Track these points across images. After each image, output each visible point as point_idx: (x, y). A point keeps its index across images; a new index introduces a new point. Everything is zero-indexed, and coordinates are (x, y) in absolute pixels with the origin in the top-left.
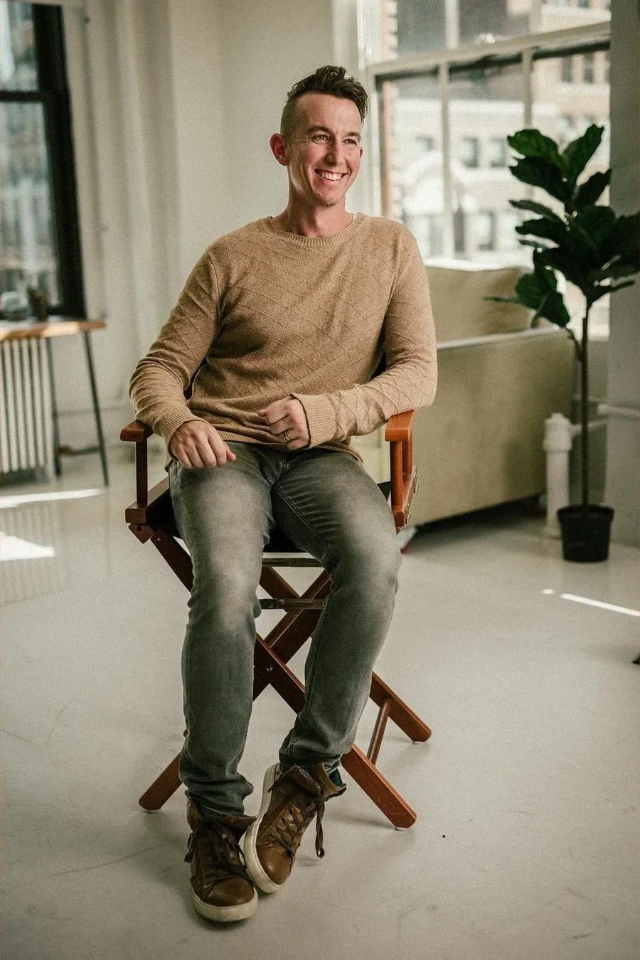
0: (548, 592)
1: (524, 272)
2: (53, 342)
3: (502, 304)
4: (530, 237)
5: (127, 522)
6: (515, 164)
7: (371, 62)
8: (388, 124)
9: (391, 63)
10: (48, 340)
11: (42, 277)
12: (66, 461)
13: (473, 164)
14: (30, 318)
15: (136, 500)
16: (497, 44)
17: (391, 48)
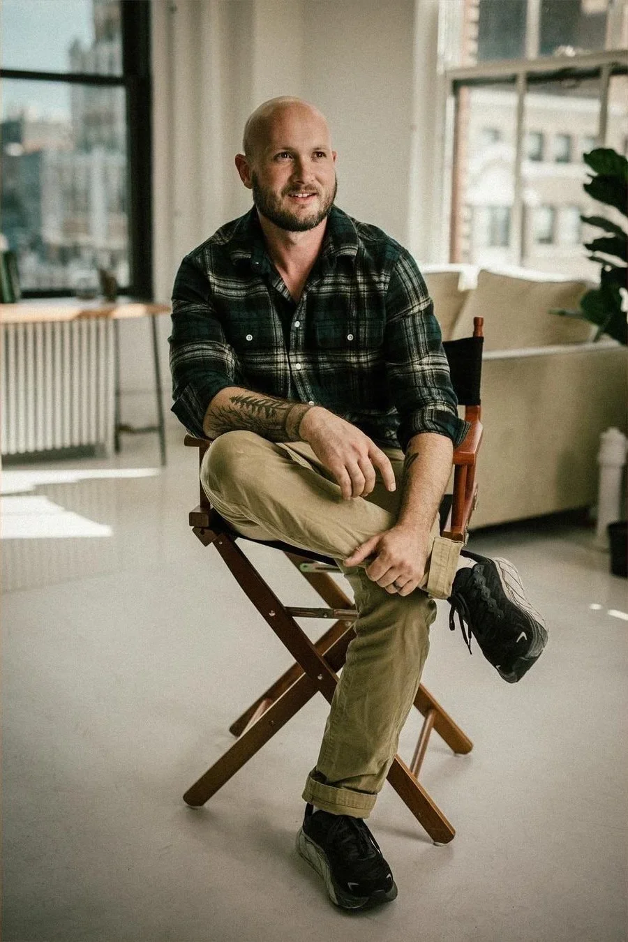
0: (596, 607)
1: (589, 287)
2: (121, 325)
3: (564, 319)
4: (599, 254)
5: (191, 525)
6: (589, 181)
7: (450, 66)
8: (462, 127)
9: (470, 69)
10: (116, 321)
11: (112, 253)
12: (125, 439)
13: (537, 158)
14: (100, 297)
15: (199, 504)
16: (576, 57)
17: (471, 54)
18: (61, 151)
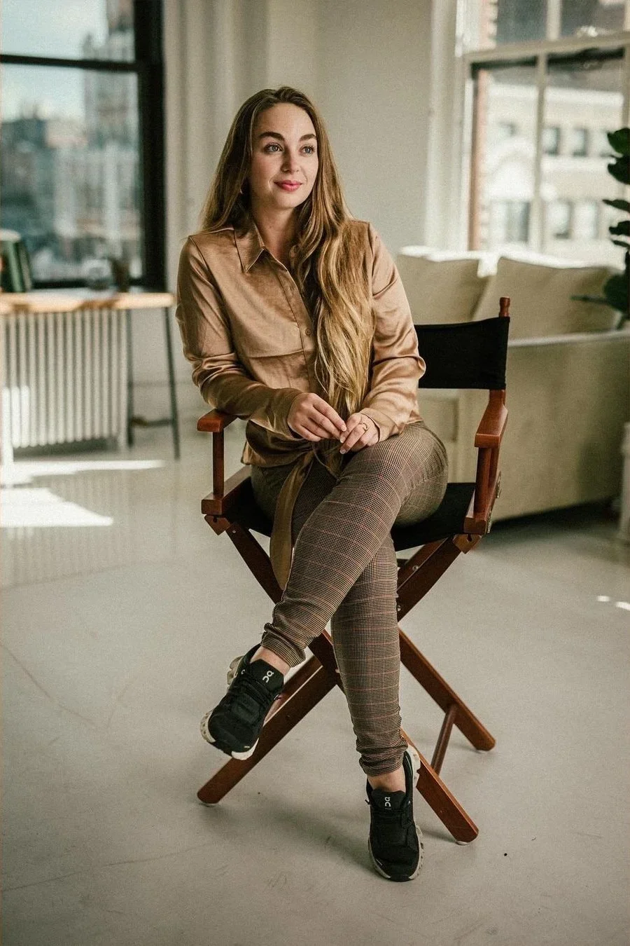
1: (614, 272)
2: (134, 316)
3: (589, 305)
4: (623, 238)
5: (203, 513)
6: (613, 161)
7: (469, 49)
8: (481, 114)
9: (488, 52)
10: (129, 312)
11: (125, 245)
12: (138, 432)
13: (555, 152)
14: (111, 287)
15: (212, 490)
16: (599, 37)
17: (490, 37)
18: (74, 148)
